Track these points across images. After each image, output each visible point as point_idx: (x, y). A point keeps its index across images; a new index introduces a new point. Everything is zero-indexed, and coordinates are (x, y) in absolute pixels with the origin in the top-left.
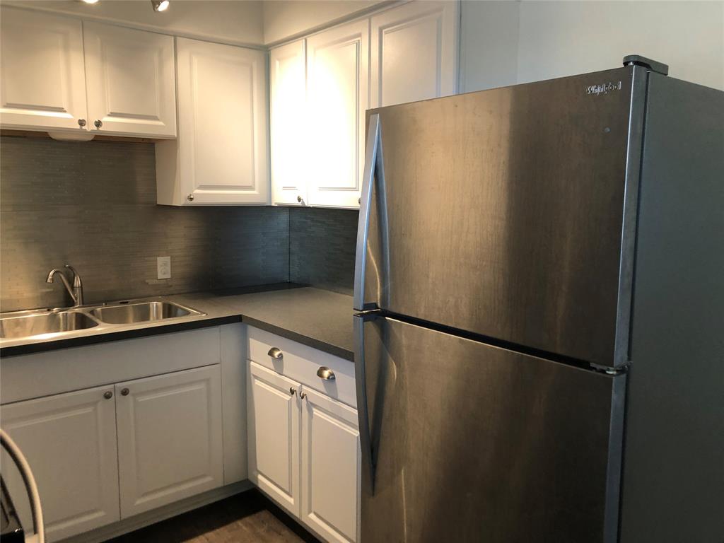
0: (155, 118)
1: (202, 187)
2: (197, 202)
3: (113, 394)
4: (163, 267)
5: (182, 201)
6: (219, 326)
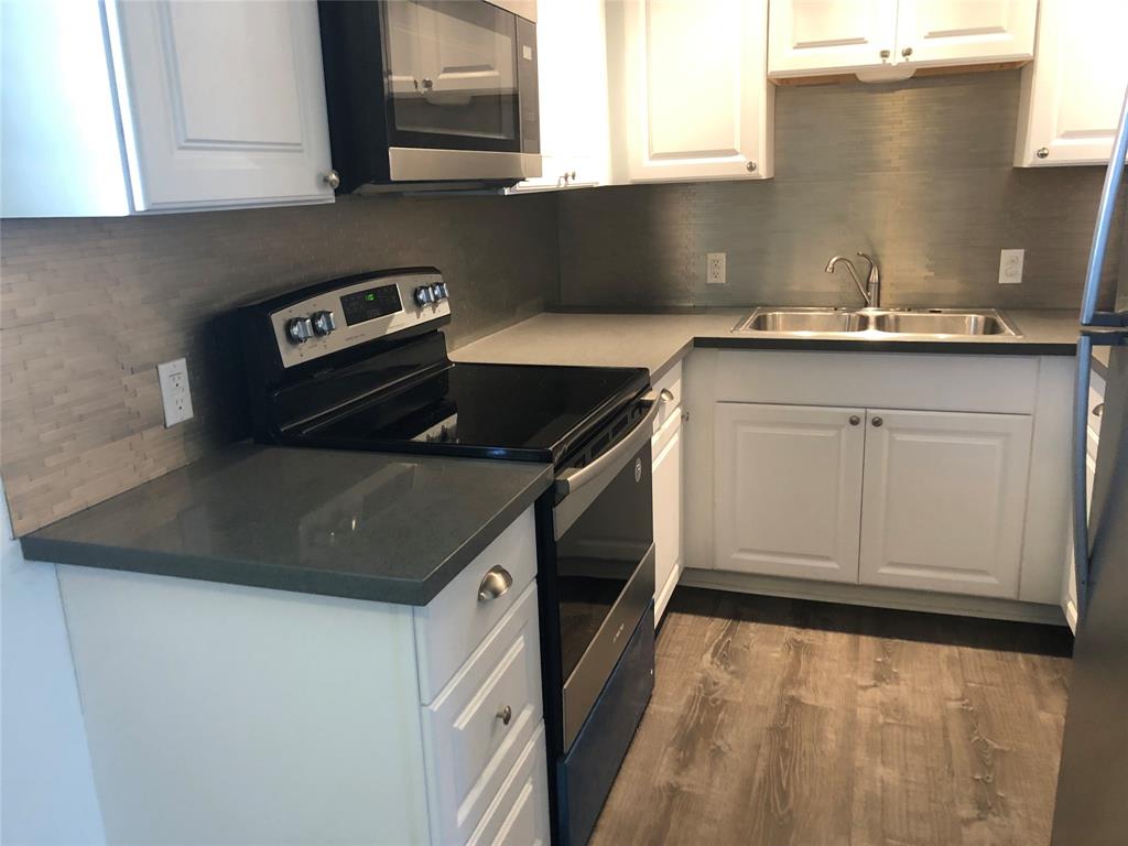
0: (998, 30)
1: (1067, 135)
2: (1052, 160)
3: (862, 421)
4: (1011, 267)
5: (1029, 160)
6: (1038, 357)
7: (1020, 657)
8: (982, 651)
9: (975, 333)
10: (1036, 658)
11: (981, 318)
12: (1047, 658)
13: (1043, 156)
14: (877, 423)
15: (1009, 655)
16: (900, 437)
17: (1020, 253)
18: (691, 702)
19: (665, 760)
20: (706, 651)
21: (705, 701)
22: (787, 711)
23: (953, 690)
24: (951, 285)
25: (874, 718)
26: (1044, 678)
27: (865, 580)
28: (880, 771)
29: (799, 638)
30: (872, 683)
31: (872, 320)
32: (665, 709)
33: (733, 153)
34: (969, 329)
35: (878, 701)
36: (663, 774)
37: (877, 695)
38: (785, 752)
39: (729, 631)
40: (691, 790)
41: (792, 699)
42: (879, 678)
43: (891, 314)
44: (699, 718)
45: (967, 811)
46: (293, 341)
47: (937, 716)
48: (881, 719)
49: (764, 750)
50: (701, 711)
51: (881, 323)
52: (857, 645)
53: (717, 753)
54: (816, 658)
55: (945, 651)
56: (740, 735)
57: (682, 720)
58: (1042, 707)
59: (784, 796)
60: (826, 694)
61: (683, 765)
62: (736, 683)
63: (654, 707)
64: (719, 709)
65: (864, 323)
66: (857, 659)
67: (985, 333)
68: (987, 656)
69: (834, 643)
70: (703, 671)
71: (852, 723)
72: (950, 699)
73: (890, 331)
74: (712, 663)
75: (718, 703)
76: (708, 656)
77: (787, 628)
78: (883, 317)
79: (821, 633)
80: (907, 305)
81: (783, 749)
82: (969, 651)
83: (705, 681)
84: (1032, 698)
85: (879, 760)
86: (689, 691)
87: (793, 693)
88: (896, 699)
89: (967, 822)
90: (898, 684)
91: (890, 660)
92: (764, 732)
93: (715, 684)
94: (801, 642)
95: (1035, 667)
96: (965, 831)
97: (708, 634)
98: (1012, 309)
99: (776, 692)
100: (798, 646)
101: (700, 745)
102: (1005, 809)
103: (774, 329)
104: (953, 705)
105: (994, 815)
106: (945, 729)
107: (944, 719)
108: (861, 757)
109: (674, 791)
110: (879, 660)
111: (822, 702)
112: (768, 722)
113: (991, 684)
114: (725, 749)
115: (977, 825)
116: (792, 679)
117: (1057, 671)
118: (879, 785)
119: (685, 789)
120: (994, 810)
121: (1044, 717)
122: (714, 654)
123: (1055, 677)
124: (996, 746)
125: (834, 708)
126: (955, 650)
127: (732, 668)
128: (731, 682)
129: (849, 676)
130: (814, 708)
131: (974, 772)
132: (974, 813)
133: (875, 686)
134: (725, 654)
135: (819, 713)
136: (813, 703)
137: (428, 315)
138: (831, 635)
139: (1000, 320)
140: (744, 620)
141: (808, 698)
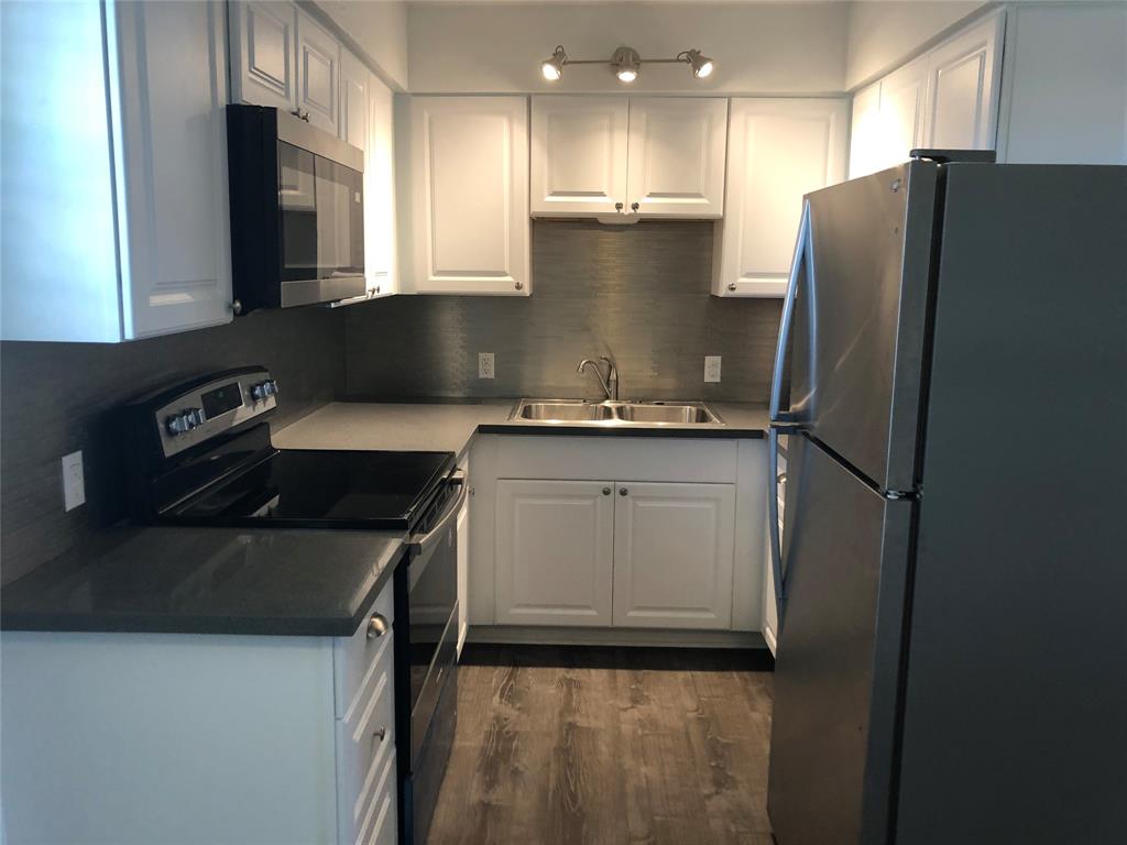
0: (698, 196)
1: (748, 275)
2: (738, 292)
3: (612, 492)
4: (713, 369)
5: (723, 292)
6: (736, 440)
7: (735, 674)
8: (709, 673)
9: (690, 421)
10: (746, 674)
11: (694, 409)
12: (754, 673)
13: (733, 289)
14: (624, 493)
15: (727, 674)
16: (640, 504)
17: (718, 359)
18: (489, 735)
19: (475, 784)
20: (494, 695)
21: (499, 733)
22: (567, 734)
23: (690, 703)
24: (669, 383)
25: (635, 731)
26: (753, 688)
27: (616, 624)
28: (643, 770)
29: (568, 677)
30: (629, 705)
31: (614, 410)
32: (468, 744)
33: (503, 274)
34: (685, 418)
35: (636, 719)
36: (475, 794)
37: (635, 714)
38: (570, 765)
39: (511, 676)
40: (500, 803)
41: (570, 723)
42: (635, 701)
43: (628, 406)
44: (497, 747)
45: (707, 789)
46: (171, 433)
47: (681, 724)
48: (640, 732)
49: (553, 766)
50: (498, 742)
51: (621, 413)
52: (615, 677)
53: (516, 772)
54: (584, 691)
55: (681, 675)
56: (533, 758)
57: (483, 750)
58: (753, 709)
59: (574, 798)
60: (596, 718)
61: (490, 785)
62: (524, 716)
63: (458, 743)
64: (512, 739)
65: (608, 414)
66: (616, 688)
67: (697, 421)
68: (713, 676)
69: (596, 677)
70: (494, 710)
71: (618, 737)
72: (688, 711)
73: (627, 420)
74: (501, 703)
75: (511, 734)
76: (497, 698)
77: (558, 670)
78: (622, 408)
79: (585, 671)
80: (638, 398)
81: (569, 764)
82: (699, 674)
83: (497, 718)
84: (746, 704)
85: (642, 760)
86: (486, 728)
87: (570, 719)
88: (649, 715)
89: (709, 797)
90: (649, 704)
91: (640, 686)
92: (552, 753)
93: (506, 719)
94: (571, 679)
95: (746, 680)
96: (707, 803)
97: (494, 680)
98: (715, 401)
99: (556, 721)
100: (569, 683)
101: (502, 767)
102: (733, 783)
103: (538, 418)
104: (691, 715)
105: (728, 789)
106: (687, 734)
107: (686, 727)
108: (628, 761)
109: (486, 807)
110: (633, 687)
111: (593, 724)
112: (554, 744)
113: (718, 697)
114: (521, 769)
115: (715, 798)
116: (568, 708)
117: (761, 682)
118: (644, 780)
119: (494, 803)
120: (727, 786)
121: (756, 716)
122: (501, 696)
123: (761, 686)
124: (724, 741)
125: (603, 727)
126: (688, 674)
127: (518, 705)
128: (519, 717)
129: (611, 702)
130: (589, 729)
131: (710, 761)
132: (713, 790)
133: (632, 707)
134: (509, 695)
135: (592, 733)
136: (586, 725)
137: (261, 408)
138: (593, 672)
139: (707, 410)
140: (522, 666)
141: (581, 722)
